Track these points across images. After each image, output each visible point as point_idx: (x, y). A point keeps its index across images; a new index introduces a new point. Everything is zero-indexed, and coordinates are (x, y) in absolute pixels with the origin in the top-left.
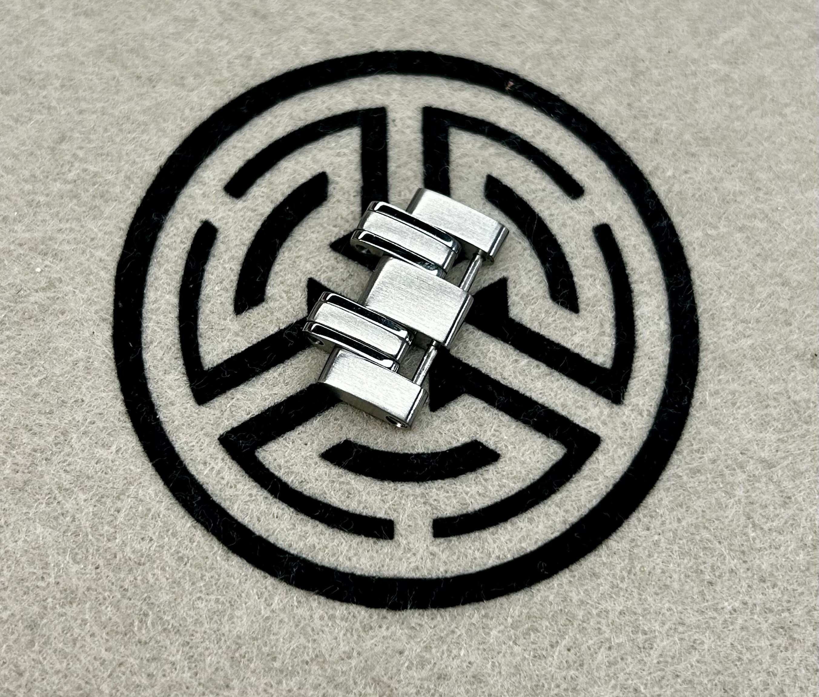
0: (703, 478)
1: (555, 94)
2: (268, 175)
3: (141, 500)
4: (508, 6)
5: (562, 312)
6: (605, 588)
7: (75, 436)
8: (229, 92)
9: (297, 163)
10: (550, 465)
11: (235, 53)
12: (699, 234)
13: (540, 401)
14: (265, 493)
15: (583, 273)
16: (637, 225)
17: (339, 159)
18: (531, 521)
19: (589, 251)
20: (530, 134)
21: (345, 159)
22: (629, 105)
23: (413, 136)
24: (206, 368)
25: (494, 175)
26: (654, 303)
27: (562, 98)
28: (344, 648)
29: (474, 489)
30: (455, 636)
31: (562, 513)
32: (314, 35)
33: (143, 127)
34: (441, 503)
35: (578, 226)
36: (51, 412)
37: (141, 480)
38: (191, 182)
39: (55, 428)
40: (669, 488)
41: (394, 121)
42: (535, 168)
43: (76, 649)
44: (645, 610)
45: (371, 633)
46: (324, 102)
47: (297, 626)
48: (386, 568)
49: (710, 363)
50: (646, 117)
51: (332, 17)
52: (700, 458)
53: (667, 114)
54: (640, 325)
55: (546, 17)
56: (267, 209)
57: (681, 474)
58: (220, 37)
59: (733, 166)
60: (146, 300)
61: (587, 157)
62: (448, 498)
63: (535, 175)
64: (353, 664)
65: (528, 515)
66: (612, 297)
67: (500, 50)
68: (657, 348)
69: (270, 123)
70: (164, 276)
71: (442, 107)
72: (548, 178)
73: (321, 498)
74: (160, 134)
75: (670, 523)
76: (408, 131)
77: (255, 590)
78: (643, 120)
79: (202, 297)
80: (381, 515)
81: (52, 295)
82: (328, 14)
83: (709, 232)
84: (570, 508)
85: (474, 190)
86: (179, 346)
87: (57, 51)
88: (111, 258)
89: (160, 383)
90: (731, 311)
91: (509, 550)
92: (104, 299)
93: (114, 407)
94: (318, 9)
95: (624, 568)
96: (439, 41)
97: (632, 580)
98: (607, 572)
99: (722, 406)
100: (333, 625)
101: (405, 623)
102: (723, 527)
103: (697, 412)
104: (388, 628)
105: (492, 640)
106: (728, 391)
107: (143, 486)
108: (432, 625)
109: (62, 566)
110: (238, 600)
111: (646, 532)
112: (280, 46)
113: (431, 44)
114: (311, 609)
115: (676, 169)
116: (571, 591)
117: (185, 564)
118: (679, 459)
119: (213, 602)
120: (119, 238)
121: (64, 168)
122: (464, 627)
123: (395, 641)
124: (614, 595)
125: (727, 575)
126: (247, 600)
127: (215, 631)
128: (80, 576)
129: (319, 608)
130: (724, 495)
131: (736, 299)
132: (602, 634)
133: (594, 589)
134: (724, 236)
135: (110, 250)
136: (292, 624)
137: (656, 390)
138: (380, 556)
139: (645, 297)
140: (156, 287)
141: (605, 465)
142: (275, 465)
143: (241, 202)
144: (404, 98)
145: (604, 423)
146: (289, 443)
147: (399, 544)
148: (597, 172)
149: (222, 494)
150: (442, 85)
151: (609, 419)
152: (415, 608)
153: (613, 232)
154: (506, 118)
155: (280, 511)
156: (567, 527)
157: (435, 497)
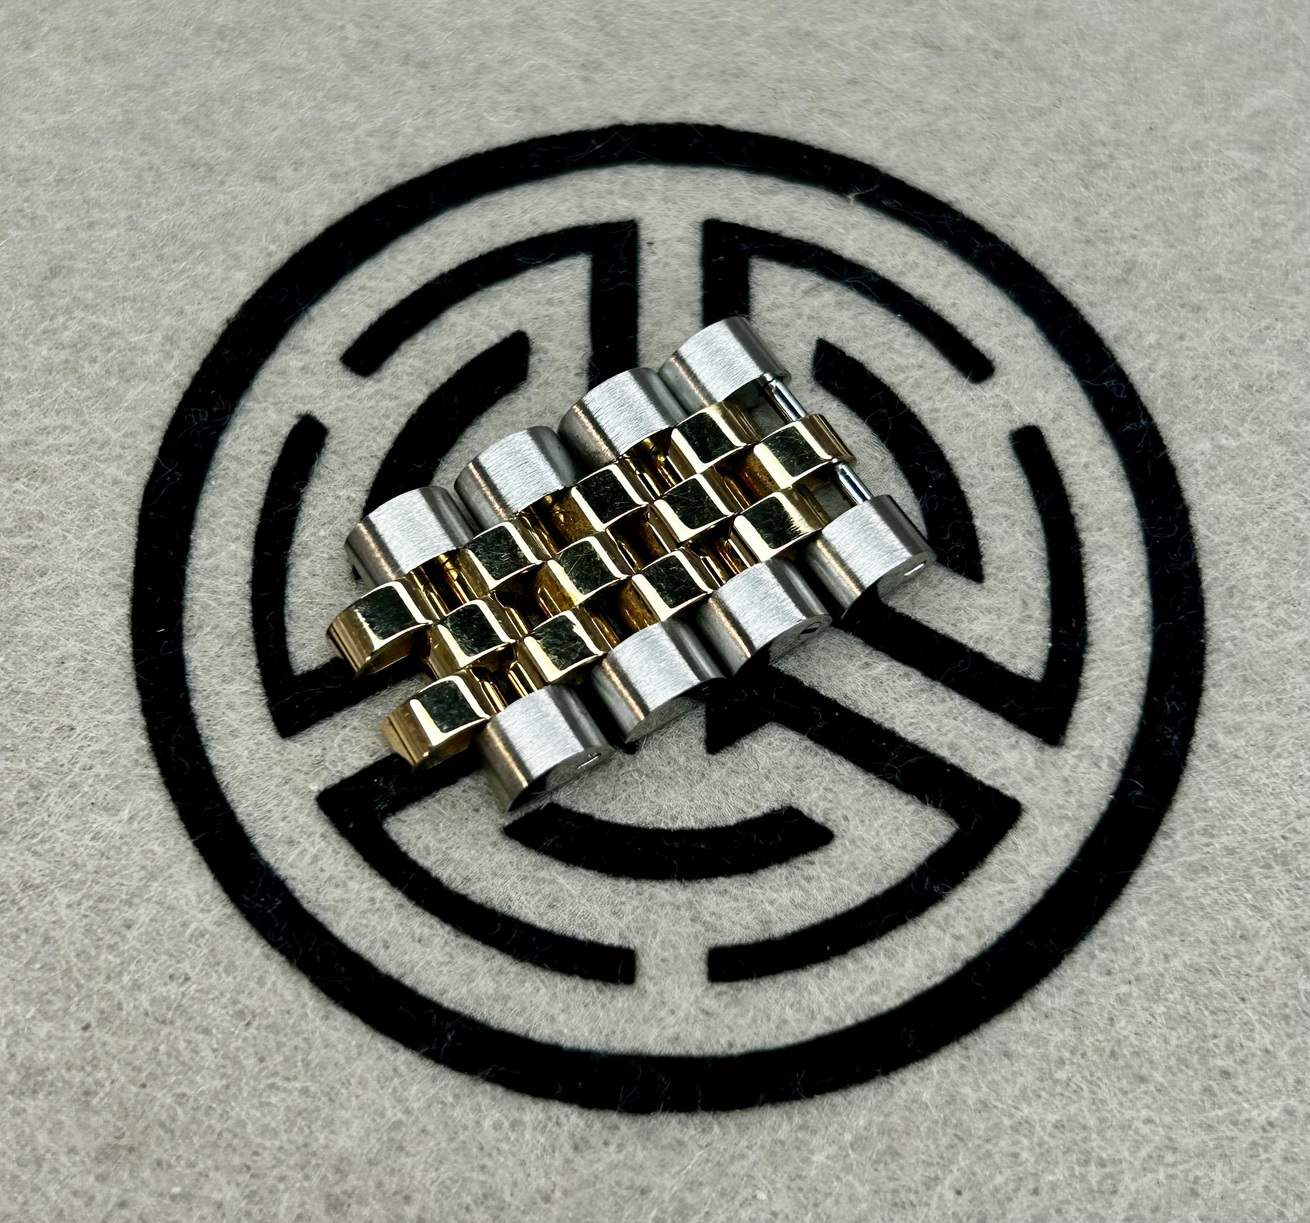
0: (1212, 881)
1: (944, 200)
2: (421, 337)
3: (171, 908)
4: (860, 50)
6: (1029, 1078)
7: (55, 790)
8: (356, 193)
9: (473, 316)
10: (928, 852)
11: (369, 127)
12: (1205, 445)
13: (910, 738)
14: (398, 897)
15: (992, 512)
16: (1090, 430)
17: (551, 310)
19: (1004, 474)
20: (896, 271)
21: (560, 311)
22: (1077, 219)
23: (684, 272)
24: (299, 672)
25: (831, 338)
26: (1122, 566)
27: (957, 207)
28: (537, 1182)
29: (784, 897)
30: (745, 1163)
32: (512, 96)
33: (198, 252)
34: (725, 920)
35: (982, 430)
37: (171, 871)
38: (283, 347)
39: (20, 776)
40: (1149, 899)
41: (650, 244)
42: (906, 329)
43: (42, 1175)
44: (1102, 1120)
45: (589, 1155)
46: (525, 211)
47: (452, 1139)
48: (619, 1036)
49: (1227, 673)
51: (544, 67)
52: (1208, 845)
53: (1148, 237)
54: (1095, 604)
55: (927, 67)
56: (418, 396)
57: (1171, 873)
58: (343, 98)
59: (1267, 328)
60: (193, 552)
61: (1001, 310)
62: (738, 911)
63: (906, 340)
64: (555, 1213)
65: (886, 942)
66: (1044, 554)
67: (843, 124)
68: (1128, 646)
69: (428, 246)
70: (228, 511)
71: (739, 221)
72: (928, 346)
73: (502, 908)
74: (231, 264)
75: (1151, 963)
76: (674, 263)
77: (375, 1074)
78: (1103, 246)
79: (296, 548)
80: (612, 939)
81: (24, 542)
82: (538, 61)
83: (1224, 442)
84: (963, 931)
85: (794, 366)
86: (250, 634)
87: (51, 121)
88: (131, 479)
89: (213, 698)
90: (1265, 583)
91: (849, 1008)
92: (118, 550)
93: (127, 740)
94: (519, 52)
95: (1064, 1044)
96: (735, 108)
97: (1079, 1065)
98: (1030, 1051)
99: (1247, 752)
100: (517, 1140)
101: (653, 1137)
102: (1249, 972)
103: (1201, 761)
104: (620, 1147)
105: (814, 1172)
106: (1258, 726)
107: (175, 882)
108: (703, 1143)
109: (22, 1024)
110: (343, 1091)
111: (1104, 979)
112: (448, 115)
113: (720, 112)
114: (478, 1109)
115: (1162, 332)
116: (964, 1084)
117: (248, 1024)
118: (1167, 846)
119: (296, 1093)
120: (150, 443)
121: (55, 321)
122: (762, 1147)
123: (634, 1169)
124: (1043, 1094)
125: (1258, 1060)
126: (360, 1092)
127: (298, 1149)
128: (53, 1042)
129: (493, 1107)
130: (1250, 913)
131: (1272, 561)
132: (1020, 1165)
133: (1007, 1080)
134: (1249, 450)
135: (130, 466)
136: (442, 1138)
137: (1125, 721)
138: (608, 1016)
139: (1106, 555)
140: (213, 530)
141: (1029, 856)
142: (420, 845)
143: (370, 383)
144: (670, 205)
145: (1029, 779)
146: (445, 809)
147: (644, 993)
148: (1017, 336)
149: (321, 897)
150: (740, 183)
151: (1037, 772)
152: (671, 1111)
153: (1047, 441)
154: (855, 240)
155: (426, 931)
156: (958, 966)
157: (711, 910)
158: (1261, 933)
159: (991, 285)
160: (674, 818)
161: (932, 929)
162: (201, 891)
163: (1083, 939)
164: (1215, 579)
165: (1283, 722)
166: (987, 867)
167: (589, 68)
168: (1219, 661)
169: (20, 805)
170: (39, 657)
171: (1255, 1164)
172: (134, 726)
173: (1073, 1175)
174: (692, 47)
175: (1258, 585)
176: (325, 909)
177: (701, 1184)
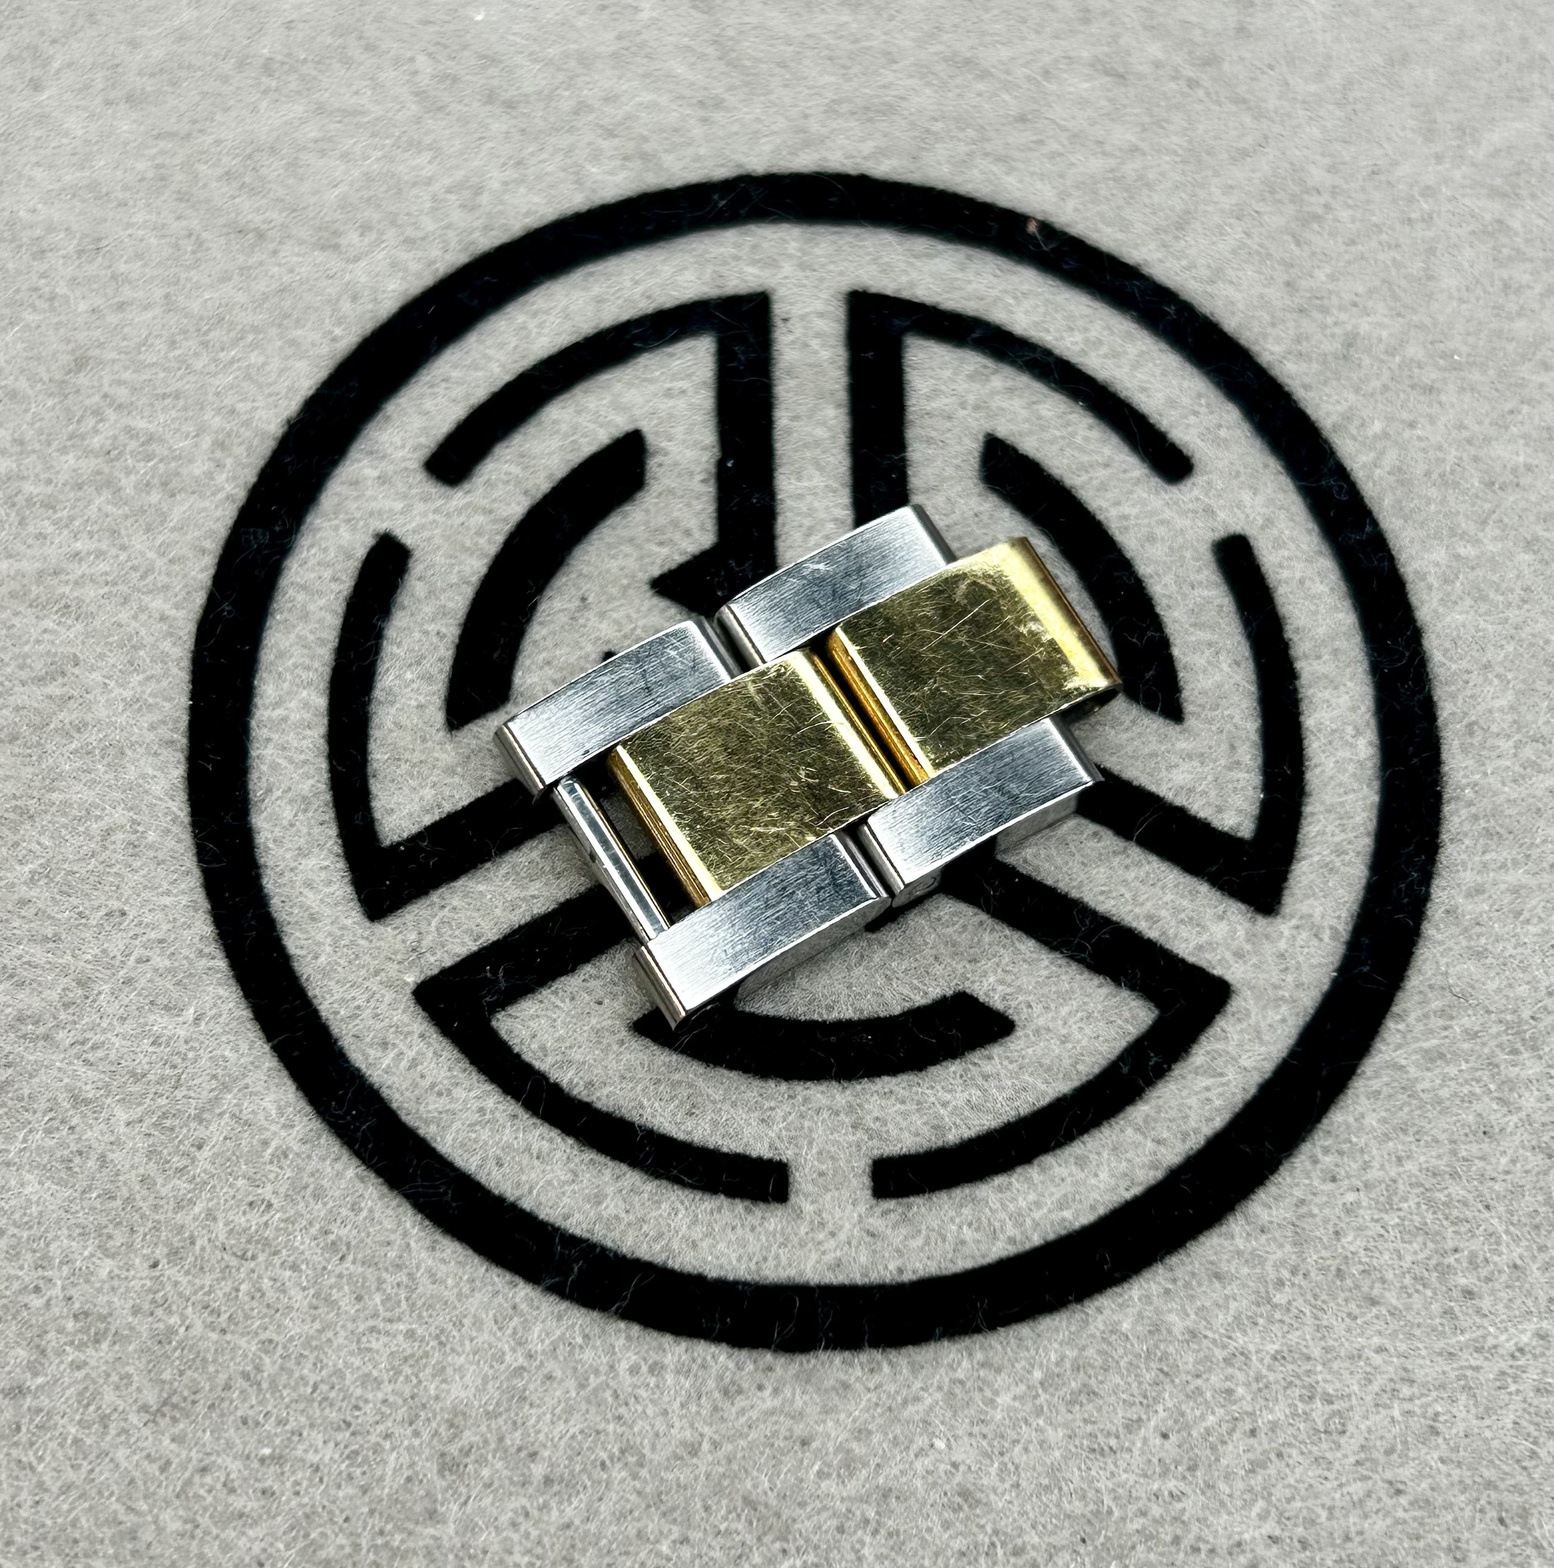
0: (1452, 1070)
1: (1132, 262)
2: (517, 438)
3: (246, 1123)
4: (1029, 79)
5: (1146, 721)
6: (1242, 1304)
7: (106, 988)
8: (435, 262)
9: (579, 412)
10: (1122, 1044)
11: (447, 181)
12: (1439, 555)
13: (1101, 908)
14: (512, 1106)
15: (1193, 639)
16: (1307, 538)
17: (671, 403)
18: (1081, 1162)
19: (1206, 593)
20: (1077, 348)
21: (681, 403)
22: (1288, 284)
23: (826, 355)
24: (387, 843)
25: (1001, 434)
26: (1344, 700)
27: (1146, 270)
28: (681, 1432)
29: (960, 1098)
30: (920, 1407)
31: (1149, 1144)
32: (616, 142)
33: (250, 337)
34: (890, 1126)
35: (1180, 540)
36: (56, 939)
37: (248, 1080)
38: (354, 452)
39: (64, 971)
40: (1379, 1092)
41: (785, 320)
42: (1089, 420)
43: (108, 1438)
44: (1327, 1350)
45: (740, 1402)
46: (636, 283)
47: (582, 1386)
48: (771, 1263)
49: (1466, 827)
50: (1325, 310)
51: (652, 107)
52: (1446, 1029)
53: (1370, 304)
54: (1315, 747)
55: (1110, 100)
56: (516, 509)
57: (1403, 1062)
58: (415, 146)
59: (1512, 412)
60: (258, 701)
61: (1199, 396)
62: (905, 1115)
63: (1088, 433)
64: (703, 1469)
65: (1077, 1148)
66: (1253, 688)
67: (1010, 171)
68: (1352, 796)
69: (524, 327)
70: (297, 651)
71: (889, 292)
72: (1115, 440)
73: (633, 1116)
74: (290, 351)
75: (1382, 1167)
76: (815, 343)
77: (491, 1313)
78: (1318, 316)
79: (378, 693)
80: (760, 1149)
81: (58, 692)
82: (647, 97)
83: (1462, 551)
84: (1165, 1135)
85: (958, 467)
86: (328, 797)
87: (68, 178)
88: (181, 614)
89: (288, 875)
90: (1509, 718)
91: (1036, 1224)
92: (169, 699)
93: (189, 927)
94: (624, 87)
95: (1283, 1262)
96: (881, 152)
97: (1300, 1287)
98: (1246, 1270)
99: (1490, 919)
100: (658, 1386)
101: (813, 1380)
102: (1495, 1175)
103: (1438, 930)
104: (776, 1391)
105: (999, 1417)
106: (1503, 887)
107: (251, 1094)
108: (872, 1386)
109: (78, 1264)
110: (454, 1333)
111: (1329, 1186)
112: (542, 166)
113: (864, 158)
114: (611, 1350)
115: (1390, 419)
116: (1170, 1311)
117: (342, 1258)
118: (1398, 1031)
119: (401, 1338)
120: (202, 571)
121: (83, 424)
122: (940, 1388)
123: (793, 1418)
124: (1261, 1321)
125: (1504, 1278)
126: (474, 1334)
127: (405, 1400)
128: (116, 1283)
129: (628, 1349)
130: (1495, 1107)
131: (1519, 693)
132: (1235, 1402)
133: (1218, 1306)
134: (1492, 559)
135: (180, 597)
136: (571, 1384)
137: (1349, 885)
138: (759, 1240)
139: (1325, 688)
140: (280, 674)
141: (1240, 1045)
142: (534, 1046)
143: (460, 494)
144: (808, 273)
145: (1239, 955)
146: (563, 1001)
147: (799, 1214)
148: (1220, 426)
149: (422, 1108)
150: (890, 244)
151: (1248, 947)
152: (835, 1348)
153: (1256, 552)
154: (1026, 312)
155: (545, 1145)
156: (1159, 1175)
157: (875, 1114)
158: (1509, 1130)
159: (1187, 365)
160: (830, 1008)
161: (1130, 1131)
162: (282, 1103)
163: (1304, 1140)
164: (1453, 714)
165: (1533, 882)
166: (1191, 1059)
167: (710, 104)
168: (1457, 810)
169: (66, 1006)
170: (81, 829)
171: (1503, 1395)
172: (196, 911)
173: (1295, 1415)
174: (832, 79)
175: (1501, 722)
176: (427, 1122)
177: (870, 1433)
